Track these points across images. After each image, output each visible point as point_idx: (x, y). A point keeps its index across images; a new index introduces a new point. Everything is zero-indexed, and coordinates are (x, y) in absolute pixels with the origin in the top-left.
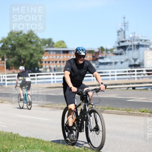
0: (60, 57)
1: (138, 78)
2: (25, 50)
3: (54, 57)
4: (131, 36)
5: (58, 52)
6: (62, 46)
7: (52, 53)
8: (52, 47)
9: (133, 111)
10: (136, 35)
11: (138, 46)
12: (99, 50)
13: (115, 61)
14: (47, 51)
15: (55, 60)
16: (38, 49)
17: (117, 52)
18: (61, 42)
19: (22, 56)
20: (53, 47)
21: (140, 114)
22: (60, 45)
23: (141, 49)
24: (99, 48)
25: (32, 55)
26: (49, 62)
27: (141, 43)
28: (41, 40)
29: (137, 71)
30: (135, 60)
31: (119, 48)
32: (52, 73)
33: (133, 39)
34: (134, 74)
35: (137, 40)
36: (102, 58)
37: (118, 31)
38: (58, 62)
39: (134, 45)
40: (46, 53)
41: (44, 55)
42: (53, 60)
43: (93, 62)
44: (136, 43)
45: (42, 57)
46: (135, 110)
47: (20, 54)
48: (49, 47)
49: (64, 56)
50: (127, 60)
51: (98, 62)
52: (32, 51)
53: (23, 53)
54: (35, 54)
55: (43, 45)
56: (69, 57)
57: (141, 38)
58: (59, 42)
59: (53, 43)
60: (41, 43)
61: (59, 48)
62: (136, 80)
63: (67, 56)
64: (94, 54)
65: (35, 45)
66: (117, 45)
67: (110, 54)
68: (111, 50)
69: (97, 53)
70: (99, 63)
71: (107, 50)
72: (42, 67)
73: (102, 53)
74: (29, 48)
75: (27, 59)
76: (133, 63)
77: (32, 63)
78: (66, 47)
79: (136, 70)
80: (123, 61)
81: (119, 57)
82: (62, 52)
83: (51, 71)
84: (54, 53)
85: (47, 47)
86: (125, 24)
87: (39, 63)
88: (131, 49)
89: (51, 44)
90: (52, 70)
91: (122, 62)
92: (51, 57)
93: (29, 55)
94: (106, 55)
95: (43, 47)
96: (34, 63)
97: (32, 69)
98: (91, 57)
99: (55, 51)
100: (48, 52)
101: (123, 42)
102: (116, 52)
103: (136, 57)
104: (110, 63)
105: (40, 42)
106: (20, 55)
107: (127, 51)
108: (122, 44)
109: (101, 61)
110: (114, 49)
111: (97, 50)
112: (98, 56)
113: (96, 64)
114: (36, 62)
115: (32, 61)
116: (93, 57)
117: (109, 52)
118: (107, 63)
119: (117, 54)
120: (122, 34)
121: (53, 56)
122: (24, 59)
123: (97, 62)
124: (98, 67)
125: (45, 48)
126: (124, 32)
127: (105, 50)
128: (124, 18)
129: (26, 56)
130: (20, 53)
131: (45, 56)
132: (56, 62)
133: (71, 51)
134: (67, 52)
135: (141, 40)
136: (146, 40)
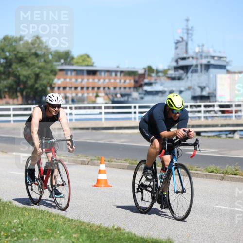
0: (82, 80)
1: (206, 117)
2: (27, 68)
3: (74, 80)
4: (197, 50)
5: (79, 72)
6: (86, 63)
7: (69, 73)
8: (70, 64)
9: (196, 170)
10: (205, 49)
11: (208, 67)
12: (145, 71)
13: (171, 89)
14: (61, 70)
15: (74, 85)
16: (48, 66)
17: (173, 76)
18: (85, 57)
19: (22, 78)
20: (73, 65)
21: (206, 175)
22: (83, 61)
23: (212, 71)
24: (144, 69)
25: (37, 76)
26: (64, 88)
27: (213, 62)
28: (53, 53)
29: (205, 106)
30: (202, 88)
31: (177, 68)
32: (68, 106)
33: (200, 55)
34: (200, 112)
35: (206, 57)
36: (150, 84)
37: (176, 41)
38: (79, 89)
39: (201, 65)
40: (60, 73)
41: (57, 76)
42: (70, 86)
43: (135, 90)
44: (204, 61)
45: (53, 80)
46: (198, 169)
47: (18, 74)
48: (65, 63)
49: (88, 79)
50: (189, 88)
51: (143, 90)
52: (37, 70)
53: (23, 72)
54: (42, 75)
55: (57, 61)
56: (96, 80)
57: (213, 54)
58: (81, 56)
59: (73, 58)
60: (52, 58)
61: (81, 66)
62: (203, 121)
63: (94, 79)
64: (137, 78)
65: (42, 60)
66: (175, 64)
67: (163, 79)
68: (165, 72)
69: (143, 76)
70: (144, 92)
71: (158, 72)
73: (149, 76)
74: (33, 64)
75: (30, 82)
76: (198, 93)
77: (37, 89)
78: (92, 66)
79: (202, 104)
80: (182, 89)
81: (176, 82)
82: (85, 73)
83: (67, 103)
84: (74, 73)
85: (62, 64)
86: (188, 31)
87: (48, 89)
88: (196, 71)
89: (69, 60)
90: (69, 101)
91: (181, 92)
92: (68, 80)
93: (32, 76)
94: (155, 80)
95: (55, 63)
96: (40, 89)
97: (37, 98)
98: (132, 81)
99: (75, 70)
100: (64, 73)
101: (184, 59)
102: (171, 74)
103: (203, 85)
105: (52, 55)
106: (19, 76)
107: (189, 75)
108: (182, 63)
109: (147, 88)
110: (169, 70)
111: (141, 72)
112: (143, 80)
113: (140, 94)
114: (44, 88)
115: (37, 86)
116: (136, 82)
117: (161, 74)
119: (173, 79)
120: (182, 46)
121: (71, 79)
122: (25, 83)
123: (141, 91)
124: (142, 98)
125: (58, 65)
126: (187, 44)
127: (155, 72)
128: (187, 20)
129: (28, 77)
130: (18, 72)
131: (59, 79)
132: (76, 88)
133: (101, 71)
134: (93, 73)
135: (213, 57)
136: (220, 58)
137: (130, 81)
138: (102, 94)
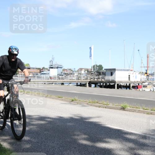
4: (55, 63)
6: (28, 66)
10: (57, 63)
23: (59, 69)
27: (59, 66)
35: (57, 65)
36: (43, 71)
43: (39, 73)
44: (57, 66)
63: (29, 70)
66: (49, 67)
67: (46, 70)
71: (45, 68)
72: (18, 74)
86: (53, 58)
88: (55, 68)
101: (52, 65)
102: (48, 69)
104: (46, 74)
108: (51, 66)
109: (42, 73)
111: (42, 68)
116: (40, 71)
118: (44, 74)
120: (51, 62)
124: (41, 75)
126: (53, 62)
128: (53, 56)
133: (31, 68)
134: (29, 68)
135: (59, 65)
136: (61, 65)
137: (39, 71)
138: (31, 74)
